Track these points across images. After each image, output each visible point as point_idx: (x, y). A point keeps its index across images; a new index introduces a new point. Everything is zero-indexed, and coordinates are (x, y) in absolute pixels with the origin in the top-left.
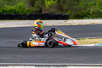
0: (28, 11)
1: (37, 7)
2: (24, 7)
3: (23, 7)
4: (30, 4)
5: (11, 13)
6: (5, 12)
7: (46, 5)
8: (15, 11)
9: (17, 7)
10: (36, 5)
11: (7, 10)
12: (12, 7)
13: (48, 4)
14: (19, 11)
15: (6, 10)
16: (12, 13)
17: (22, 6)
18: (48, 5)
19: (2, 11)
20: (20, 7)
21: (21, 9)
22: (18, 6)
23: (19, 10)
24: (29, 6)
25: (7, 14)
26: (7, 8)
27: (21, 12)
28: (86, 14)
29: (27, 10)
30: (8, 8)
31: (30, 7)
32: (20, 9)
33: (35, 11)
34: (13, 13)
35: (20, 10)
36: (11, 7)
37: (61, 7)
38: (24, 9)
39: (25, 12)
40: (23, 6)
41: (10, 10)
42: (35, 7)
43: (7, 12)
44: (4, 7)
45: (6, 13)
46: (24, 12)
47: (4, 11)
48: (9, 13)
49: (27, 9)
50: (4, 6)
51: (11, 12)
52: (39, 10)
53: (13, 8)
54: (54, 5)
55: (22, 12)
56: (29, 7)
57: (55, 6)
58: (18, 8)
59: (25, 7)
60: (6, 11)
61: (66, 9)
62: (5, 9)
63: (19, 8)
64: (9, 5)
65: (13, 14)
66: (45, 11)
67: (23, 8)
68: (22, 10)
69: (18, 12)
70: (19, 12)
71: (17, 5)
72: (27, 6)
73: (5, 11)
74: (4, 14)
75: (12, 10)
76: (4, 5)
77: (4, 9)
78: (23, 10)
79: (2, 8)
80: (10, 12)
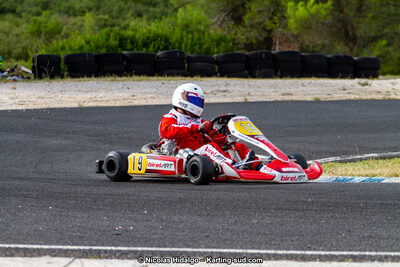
0: (219, 41)
1: (252, 26)
2: (202, 28)
3: (198, 27)
4: (228, 15)
5: (151, 49)
6: (129, 46)
8: (167, 40)
9: (175, 25)
10: (250, 19)
11: (137, 36)
12: (155, 27)
14: (181, 43)
15: (134, 36)
16: (156, 51)
17: (195, 22)
18: (297, 21)
19: (117, 42)
20: (187, 26)
21: (188, 33)
22: (179, 21)
23: (182, 38)
24: (224, 21)
25: (135, 51)
26: (136, 30)
27: (189, 46)
29: (216, 37)
30: (140, 28)
31: (224, 25)
32: (185, 33)
33: (245, 41)
34: (159, 48)
35: (185, 39)
36: (149, 25)
37: (349, 27)
38: (204, 33)
39: (205, 46)
40: (200, 23)
41: (148, 38)
42: (245, 27)
43: (137, 47)
44: (123, 24)
45: (132, 49)
46: (200, 48)
47: (122, 41)
48: (144, 50)
49: (215, 32)
50: (126, 22)
51: (152, 46)
52: (261, 38)
53: (160, 31)
54: (321, 20)
55: (193, 45)
56: (220, 25)
58: (178, 31)
59: (208, 26)
60: (132, 43)
62: (129, 33)
63: (183, 30)
64: (145, 17)
65: (159, 53)
66: (286, 41)
67: (199, 31)
68: (192, 39)
69: (177, 45)
70: (180, 47)
71: (176, 17)
72: (214, 21)
73: (129, 41)
74: (125, 52)
75: (157, 37)
76: (124, 19)
77: (123, 32)
78: (200, 39)
79: (117, 28)
80: (146, 44)
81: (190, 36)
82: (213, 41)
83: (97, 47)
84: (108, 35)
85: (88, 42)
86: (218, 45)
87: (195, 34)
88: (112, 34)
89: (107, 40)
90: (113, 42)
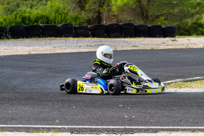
1: (90, 10)
2: (66, 11)
3: (64, 11)
4: (77, 5)
6: (27, 22)
7: (112, 6)
8: (48, 18)
10: (89, 6)
11: (32, 16)
12: (41, 12)
13: (117, 3)
14: (55, 20)
15: (30, 16)
17: (62, 8)
18: (117, 7)
19: (21, 20)
20: (58, 11)
21: (59, 14)
22: (54, 8)
23: (55, 17)
26: (30, 13)
27: (59, 21)
28: (195, 25)
29: (74, 17)
30: (33, 12)
32: (57, 14)
33: (86, 18)
35: (57, 18)
37: (144, 11)
38: (67, 14)
39: (68, 21)
40: (65, 9)
41: (37, 17)
42: (86, 11)
43: (31, 22)
45: (29, 23)
46: (66, 22)
47: (24, 19)
48: (36, 24)
49: (72, 14)
51: (40, 21)
52: (94, 17)
53: (44, 14)
54: (130, 7)
57: (131, 9)
58: (53, 13)
60: (29, 20)
61: (155, 16)
62: (27, 15)
63: (56, 13)
66: (109, 18)
67: (64, 13)
68: (61, 18)
69: (53, 21)
73: (27, 19)
75: (42, 17)
77: (23, 14)
78: (65, 18)
80: (36, 21)
81: (60, 16)
82: (72, 18)
83: (10, 22)
84: (16, 16)
85: (5, 20)
86: (76, 20)
87: (63, 15)
88: (18, 16)
89: (15, 18)
90: (19, 20)
